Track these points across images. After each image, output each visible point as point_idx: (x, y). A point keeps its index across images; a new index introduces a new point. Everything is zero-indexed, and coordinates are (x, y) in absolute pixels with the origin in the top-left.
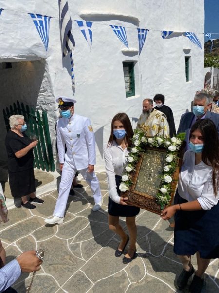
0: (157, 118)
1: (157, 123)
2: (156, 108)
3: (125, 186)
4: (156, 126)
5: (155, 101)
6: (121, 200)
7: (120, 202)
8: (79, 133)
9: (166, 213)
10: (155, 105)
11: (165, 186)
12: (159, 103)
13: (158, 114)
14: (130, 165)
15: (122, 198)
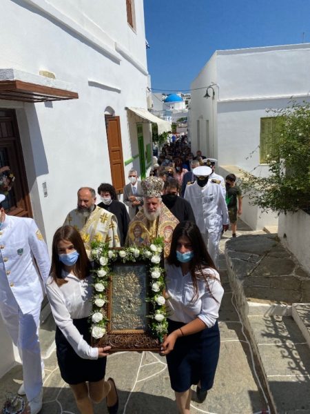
0: (103, 222)
1: (104, 230)
2: (101, 205)
3: (100, 329)
4: (102, 235)
5: (99, 193)
6: (100, 352)
7: (99, 355)
8: (20, 247)
9: (168, 346)
10: (99, 199)
11: (159, 311)
12: (107, 195)
13: (105, 215)
14: (101, 296)
15: (101, 349)
